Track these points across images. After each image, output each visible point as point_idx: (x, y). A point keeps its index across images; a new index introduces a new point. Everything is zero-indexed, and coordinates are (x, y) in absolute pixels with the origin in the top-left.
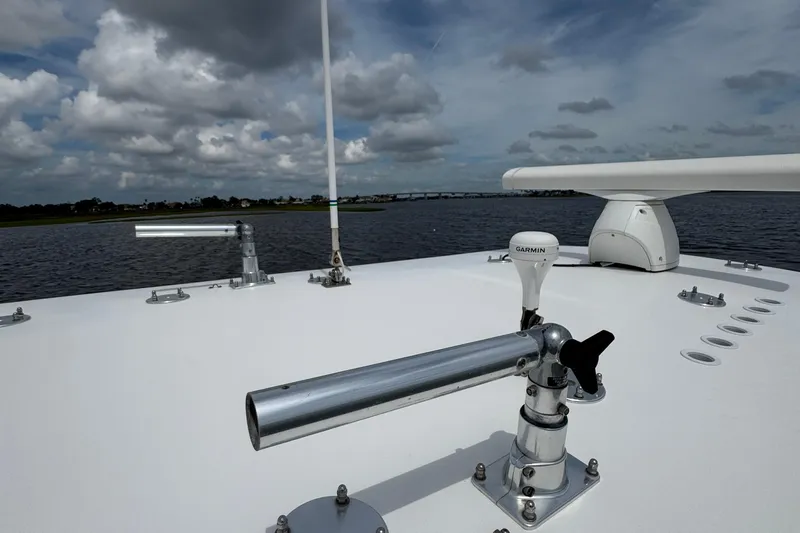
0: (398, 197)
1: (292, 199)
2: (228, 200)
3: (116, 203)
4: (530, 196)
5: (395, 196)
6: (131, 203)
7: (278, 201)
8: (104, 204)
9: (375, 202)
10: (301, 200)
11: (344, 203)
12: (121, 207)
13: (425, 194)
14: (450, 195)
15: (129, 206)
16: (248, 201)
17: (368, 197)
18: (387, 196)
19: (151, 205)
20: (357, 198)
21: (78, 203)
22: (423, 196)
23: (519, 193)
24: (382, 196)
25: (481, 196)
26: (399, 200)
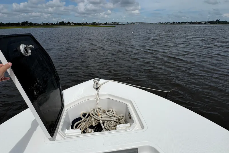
0: (119, 23)
1: (87, 23)
2: (67, 23)
3: (34, 23)
4: (160, 24)
5: (118, 23)
6: (38, 23)
7: (82, 23)
8: (30, 23)
9: (112, 24)
10: (89, 23)
11: (103, 25)
12: (35, 24)
13: (128, 22)
14: (135, 23)
15: (37, 24)
16: (73, 23)
17: (110, 23)
18: (116, 23)
19: (44, 24)
20: (107, 23)
21: (22, 23)
22: (127, 23)
23: (157, 23)
24: (114, 23)
25: (145, 24)
26: (119, 24)
